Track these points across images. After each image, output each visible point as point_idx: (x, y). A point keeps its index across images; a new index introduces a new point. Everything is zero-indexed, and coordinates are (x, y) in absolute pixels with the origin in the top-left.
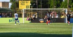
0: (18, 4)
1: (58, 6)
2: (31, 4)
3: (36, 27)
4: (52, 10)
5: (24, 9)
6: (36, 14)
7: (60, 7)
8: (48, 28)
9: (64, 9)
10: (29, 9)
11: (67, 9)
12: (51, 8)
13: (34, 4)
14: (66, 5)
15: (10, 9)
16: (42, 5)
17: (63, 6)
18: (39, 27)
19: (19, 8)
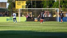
0: (15, 4)
1: (51, 6)
2: (26, 4)
3: (31, 25)
4: (45, 10)
5: (20, 9)
6: (31, 13)
7: (53, 7)
8: (42, 26)
9: (56, 9)
10: (25, 8)
11: (58, 9)
12: (45, 7)
13: (29, 4)
14: (58, 5)
15: (8, 9)
16: (37, 5)
17: (55, 6)
18: (34, 25)
19: (15, 7)
